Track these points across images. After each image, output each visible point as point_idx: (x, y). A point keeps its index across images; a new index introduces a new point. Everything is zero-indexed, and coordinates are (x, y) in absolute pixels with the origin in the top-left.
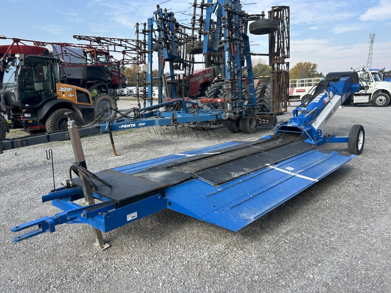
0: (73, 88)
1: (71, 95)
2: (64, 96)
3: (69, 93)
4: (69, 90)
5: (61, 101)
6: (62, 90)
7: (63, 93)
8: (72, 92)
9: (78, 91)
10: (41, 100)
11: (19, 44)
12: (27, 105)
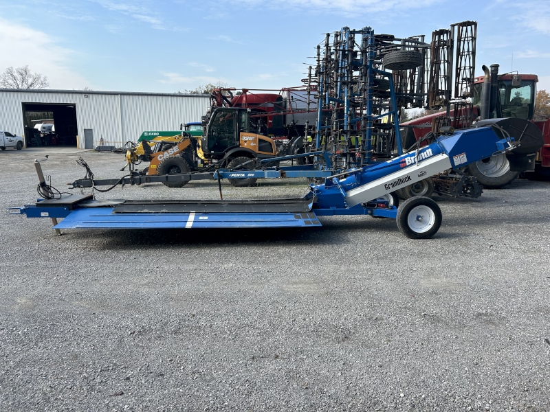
0: (256, 138)
1: (252, 144)
2: (246, 144)
3: (250, 141)
4: (251, 139)
5: (242, 149)
6: (245, 138)
7: (245, 141)
8: (254, 141)
9: (260, 141)
10: (226, 147)
11: (248, 93)
12: (212, 152)
